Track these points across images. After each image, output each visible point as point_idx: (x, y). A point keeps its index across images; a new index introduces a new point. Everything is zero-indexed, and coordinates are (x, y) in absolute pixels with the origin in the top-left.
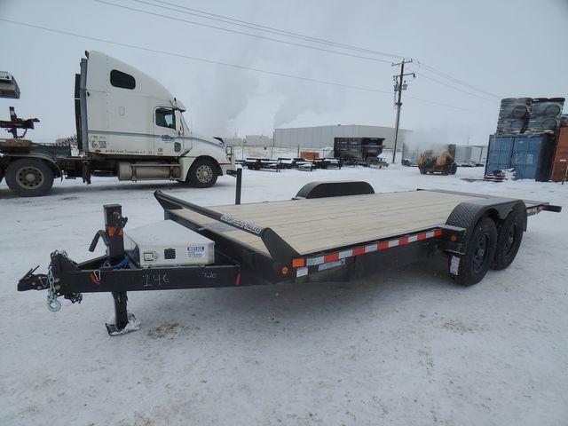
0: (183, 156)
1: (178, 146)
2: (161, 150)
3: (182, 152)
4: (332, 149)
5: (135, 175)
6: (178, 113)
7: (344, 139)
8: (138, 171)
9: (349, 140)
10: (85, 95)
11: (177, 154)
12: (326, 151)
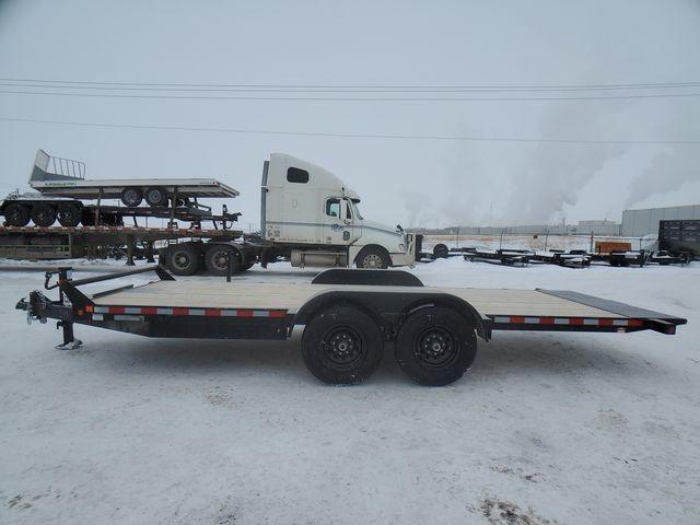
0: (351, 245)
1: (346, 236)
2: (330, 238)
3: (351, 240)
4: (657, 237)
5: (303, 263)
6: (343, 203)
7: (674, 222)
8: (307, 258)
9: (682, 224)
10: (265, 191)
11: (345, 243)
12: (647, 240)
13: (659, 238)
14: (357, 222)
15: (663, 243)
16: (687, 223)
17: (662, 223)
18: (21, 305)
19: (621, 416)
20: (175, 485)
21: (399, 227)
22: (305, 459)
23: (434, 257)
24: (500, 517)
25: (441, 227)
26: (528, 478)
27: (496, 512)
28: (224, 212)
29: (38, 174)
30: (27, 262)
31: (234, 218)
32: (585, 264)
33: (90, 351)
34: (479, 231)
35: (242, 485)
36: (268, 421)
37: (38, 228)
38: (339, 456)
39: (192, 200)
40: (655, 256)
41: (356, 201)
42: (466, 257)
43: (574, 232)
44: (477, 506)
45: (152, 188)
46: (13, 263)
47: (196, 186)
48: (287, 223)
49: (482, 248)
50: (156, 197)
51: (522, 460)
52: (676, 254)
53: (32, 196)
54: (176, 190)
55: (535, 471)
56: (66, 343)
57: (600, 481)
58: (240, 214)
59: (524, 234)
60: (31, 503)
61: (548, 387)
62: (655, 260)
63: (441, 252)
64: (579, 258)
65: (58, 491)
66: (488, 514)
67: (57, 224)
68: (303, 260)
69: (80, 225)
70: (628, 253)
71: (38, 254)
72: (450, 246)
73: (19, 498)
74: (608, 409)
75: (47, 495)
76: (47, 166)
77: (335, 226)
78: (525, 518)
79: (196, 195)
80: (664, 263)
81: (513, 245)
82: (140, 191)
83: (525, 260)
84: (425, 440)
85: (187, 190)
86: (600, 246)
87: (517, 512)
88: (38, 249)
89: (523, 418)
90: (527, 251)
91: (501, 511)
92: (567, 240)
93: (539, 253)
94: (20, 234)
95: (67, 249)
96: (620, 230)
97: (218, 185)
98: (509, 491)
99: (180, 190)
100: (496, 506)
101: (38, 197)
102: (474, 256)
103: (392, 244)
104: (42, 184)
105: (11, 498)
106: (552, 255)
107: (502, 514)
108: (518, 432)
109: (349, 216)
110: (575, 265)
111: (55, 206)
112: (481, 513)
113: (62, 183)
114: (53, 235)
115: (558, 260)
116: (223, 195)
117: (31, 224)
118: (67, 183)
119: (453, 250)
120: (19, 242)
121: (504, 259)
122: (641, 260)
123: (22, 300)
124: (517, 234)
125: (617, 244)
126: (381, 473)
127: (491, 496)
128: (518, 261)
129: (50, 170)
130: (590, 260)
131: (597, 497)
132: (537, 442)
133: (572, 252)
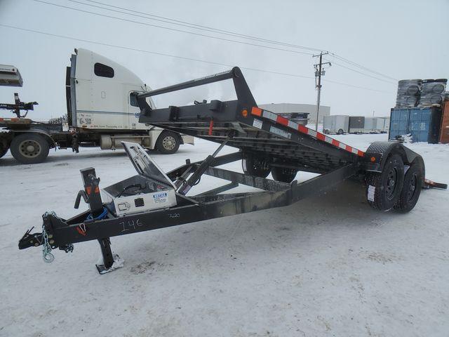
0: (152, 129)
2: (134, 125)
5: (113, 146)
8: (117, 142)
10: (74, 83)
11: (147, 128)
28: (16, 101)
31: (29, 107)
58: (35, 103)
68: (113, 144)
97: (16, 74)
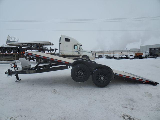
0: (80, 55)
1: (79, 53)
2: (75, 54)
3: (80, 54)
4: (149, 52)
6: (78, 46)
7: (153, 48)
9: (155, 49)
10: (60, 44)
11: (79, 55)
12: (147, 53)
13: (150, 52)
14: (81, 50)
15: (151, 53)
16: (156, 48)
17: (150, 48)
18: (6, 73)
19: (150, 94)
20: (49, 113)
21: (91, 51)
22: (78, 106)
23: (98, 58)
24: (127, 119)
25: (99, 51)
26: (132, 109)
27: (126, 118)
28: (51, 49)
29: (8, 41)
30: (5, 61)
31: (53, 50)
32: (133, 58)
33: (23, 82)
34: (107, 52)
35: (65, 113)
36: (68, 97)
37: (8, 53)
38: (86, 105)
39: (43, 46)
40: (149, 56)
41: (81, 45)
42: (106, 58)
43: (129, 51)
44: (121, 116)
45: (34, 44)
46: (2, 62)
47: (44, 43)
48: (65, 51)
49: (109, 55)
50: (35, 46)
51: (129, 105)
52: (154, 56)
53: (6, 46)
54: (40, 44)
55: (133, 107)
56: (17, 80)
57: (149, 109)
59: (118, 52)
60: (15, 119)
61: (131, 87)
62: (149, 57)
63: (100, 56)
64: (132, 57)
65: (21, 115)
66: (124, 118)
67: (12, 52)
69: (18, 52)
70: (143, 56)
71: (8, 59)
72: (102, 55)
73: (12, 117)
74: (146, 92)
75: (19, 117)
76: (10, 39)
77: (76, 51)
78: (133, 119)
79: (44, 45)
80: (151, 58)
81: (116, 54)
82: (31, 44)
83: (120, 58)
84: (105, 101)
85: (42, 44)
86: (136, 54)
87: (131, 118)
88: (8, 58)
89: (127, 95)
90: (120, 56)
91: (128, 117)
92: (128, 53)
93: (122, 56)
94: (4, 55)
95: (15, 58)
96: (140, 50)
97: (49, 43)
98: (128, 112)
99: (41, 44)
100: (126, 116)
101: (8, 46)
102: (108, 57)
103: (89, 55)
104: (9, 43)
105: (10, 117)
106: (125, 56)
107: (128, 118)
108: (127, 98)
109: (79, 49)
110: (131, 59)
111: (12, 48)
112: (123, 118)
113: (13, 43)
114: (12, 55)
115: (127, 58)
116: (50, 45)
117: (6, 52)
118: (15, 43)
119: (103, 56)
120: (4, 57)
121: (115, 58)
122: (146, 57)
123: (6, 72)
124: (117, 52)
125: (140, 54)
126: (97, 109)
127: (124, 114)
128: (118, 58)
129: (11, 40)
130: (134, 57)
131: (149, 113)
132: (132, 100)
133: (130, 56)
